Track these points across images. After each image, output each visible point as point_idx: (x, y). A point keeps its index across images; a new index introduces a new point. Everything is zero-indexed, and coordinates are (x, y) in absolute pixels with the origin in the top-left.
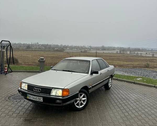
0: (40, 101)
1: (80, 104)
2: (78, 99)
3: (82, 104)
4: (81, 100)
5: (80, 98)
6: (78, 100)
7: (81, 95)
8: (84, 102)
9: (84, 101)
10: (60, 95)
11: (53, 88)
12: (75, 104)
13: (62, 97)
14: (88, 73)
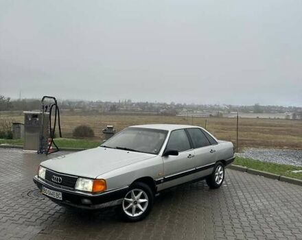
0: (59, 199)
1: (134, 210)
2: (131, 200)
3: (138, 210)
4: (135, 203)
5: (134, 198)
6: (131, 202)
7: (137, 193)
8: (143, 207)
9: (143, 204)
10: (89, 190)
11: (79, 177)
12: (124, 209)
13: (92, 193)
14: (157, 153)
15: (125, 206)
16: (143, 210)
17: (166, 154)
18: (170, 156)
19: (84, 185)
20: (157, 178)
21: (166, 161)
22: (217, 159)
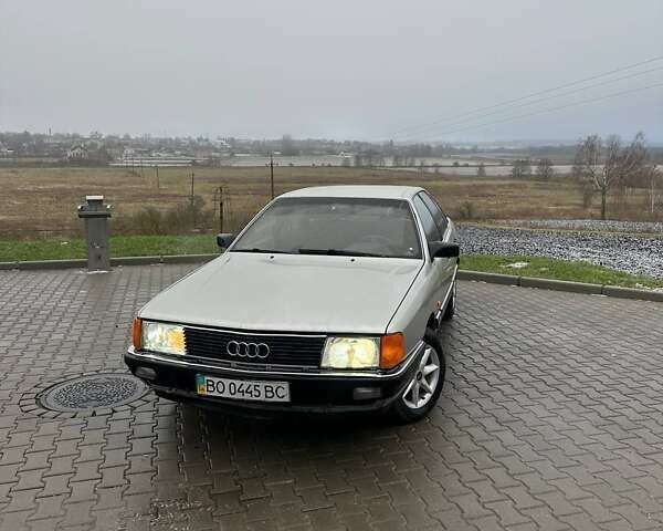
0: (276, 399)
1: (416, 394)
3: (423, 392)
4: (420, 376)
8: (430, 383)
10: (368, 366)
11: (330, 334)
12: (404, 396)
14: (420, 256)
19: (351, 352)
20: (438, 313)
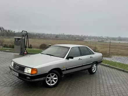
0: (17, 76)
9: (55, 80)
10: (29, 73)
11: (26, 67)
12: (47, 82)
13: (31, 74)
14: (64, 58)
15: (47, 81)
16: (55, 83)
17: (68, 58)
18: (70, 59)
19: (27, 70)
20: (63, 69)
21: (67, 61)
22: (93, 61)
